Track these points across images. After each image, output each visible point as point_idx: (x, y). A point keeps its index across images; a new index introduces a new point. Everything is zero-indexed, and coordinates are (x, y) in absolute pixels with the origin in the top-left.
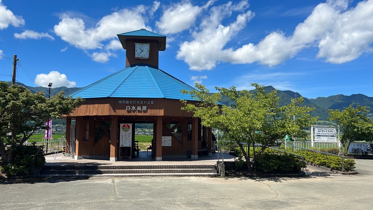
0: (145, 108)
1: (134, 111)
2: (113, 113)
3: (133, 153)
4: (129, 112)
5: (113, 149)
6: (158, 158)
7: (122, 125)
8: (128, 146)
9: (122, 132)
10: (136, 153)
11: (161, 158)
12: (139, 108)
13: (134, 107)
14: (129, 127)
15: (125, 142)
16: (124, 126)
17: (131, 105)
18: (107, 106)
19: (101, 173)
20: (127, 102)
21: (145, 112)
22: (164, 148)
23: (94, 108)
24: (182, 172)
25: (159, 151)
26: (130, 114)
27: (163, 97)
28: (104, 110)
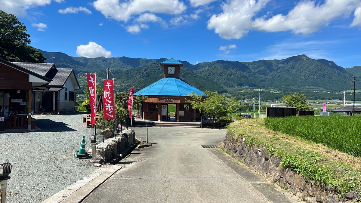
0: (172, 100)
1: (167, 101)
2: (159, 102)
3: (167, 118)
4: (165, 101)
5: (159, 116)
6: (178, 121)
7: (162, 106)
8: (165, 115)
9: (162, 109)
10: (168, 118)
11: (179, 121)
12: (170, 100)
13: (167, 99)
14: (165, 107)
15: (164, 113)
16: (163, 106)
17: (166, 99)
18: (157, 99)
19: (156, 125)
20: (165, 97)
21: (172, 101)
22: (180, 116)
23: (151, 99)
24: (186, 126)
25: (178, 117)
26: (166, 102)
27: (179, 95)
28: (156, 100)
